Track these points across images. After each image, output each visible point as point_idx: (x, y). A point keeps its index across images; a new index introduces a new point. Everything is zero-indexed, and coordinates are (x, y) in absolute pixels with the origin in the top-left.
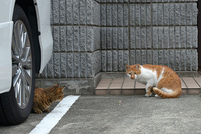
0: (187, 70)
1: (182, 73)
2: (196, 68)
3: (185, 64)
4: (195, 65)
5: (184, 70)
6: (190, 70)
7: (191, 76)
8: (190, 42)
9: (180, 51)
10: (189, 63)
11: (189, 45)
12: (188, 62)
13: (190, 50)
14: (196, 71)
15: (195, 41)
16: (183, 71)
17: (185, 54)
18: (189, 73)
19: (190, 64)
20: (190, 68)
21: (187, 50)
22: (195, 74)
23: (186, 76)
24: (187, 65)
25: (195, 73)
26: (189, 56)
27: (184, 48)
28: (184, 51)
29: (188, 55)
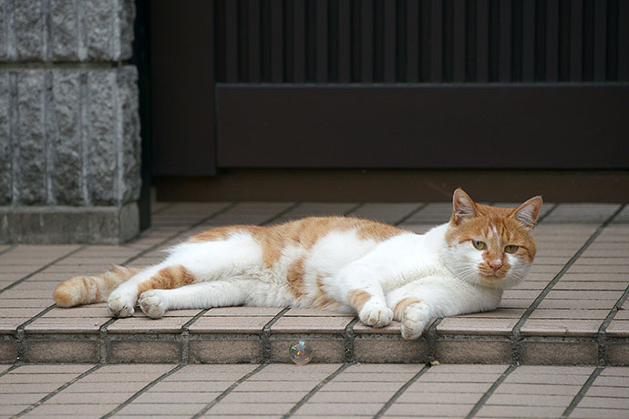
0: (61, 200)
1: (22, 215)
2: (110, 187)
3: (46, 160)
4: (103, 166)
5: (39, 201)
6: (76, 202)
7: (79, 235)
8: (70, 25)
9: (13, 78)
10: (69, 156)
11: (67, 39)
12: (63, 149)
13: (74, 76)
14: (110, 203)
15: (103, 18)
16: (29, 203)
17: (42, 96)
18: (68, 216)
19: (75, 165)
20: (74, 185)
21: (57, 75)
22: (103, 225)
23: (46, 237)
24: (57, 166)
25: (103, 221)
26: (64, 109)
27: (35, 62)
28: (34, 78)
29: (58, 107)
